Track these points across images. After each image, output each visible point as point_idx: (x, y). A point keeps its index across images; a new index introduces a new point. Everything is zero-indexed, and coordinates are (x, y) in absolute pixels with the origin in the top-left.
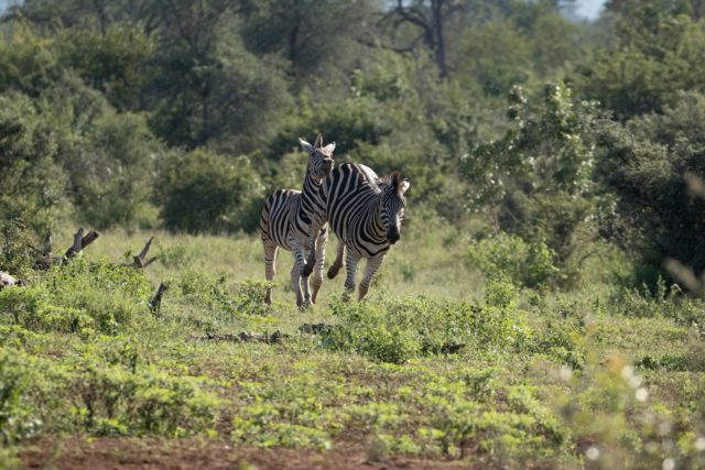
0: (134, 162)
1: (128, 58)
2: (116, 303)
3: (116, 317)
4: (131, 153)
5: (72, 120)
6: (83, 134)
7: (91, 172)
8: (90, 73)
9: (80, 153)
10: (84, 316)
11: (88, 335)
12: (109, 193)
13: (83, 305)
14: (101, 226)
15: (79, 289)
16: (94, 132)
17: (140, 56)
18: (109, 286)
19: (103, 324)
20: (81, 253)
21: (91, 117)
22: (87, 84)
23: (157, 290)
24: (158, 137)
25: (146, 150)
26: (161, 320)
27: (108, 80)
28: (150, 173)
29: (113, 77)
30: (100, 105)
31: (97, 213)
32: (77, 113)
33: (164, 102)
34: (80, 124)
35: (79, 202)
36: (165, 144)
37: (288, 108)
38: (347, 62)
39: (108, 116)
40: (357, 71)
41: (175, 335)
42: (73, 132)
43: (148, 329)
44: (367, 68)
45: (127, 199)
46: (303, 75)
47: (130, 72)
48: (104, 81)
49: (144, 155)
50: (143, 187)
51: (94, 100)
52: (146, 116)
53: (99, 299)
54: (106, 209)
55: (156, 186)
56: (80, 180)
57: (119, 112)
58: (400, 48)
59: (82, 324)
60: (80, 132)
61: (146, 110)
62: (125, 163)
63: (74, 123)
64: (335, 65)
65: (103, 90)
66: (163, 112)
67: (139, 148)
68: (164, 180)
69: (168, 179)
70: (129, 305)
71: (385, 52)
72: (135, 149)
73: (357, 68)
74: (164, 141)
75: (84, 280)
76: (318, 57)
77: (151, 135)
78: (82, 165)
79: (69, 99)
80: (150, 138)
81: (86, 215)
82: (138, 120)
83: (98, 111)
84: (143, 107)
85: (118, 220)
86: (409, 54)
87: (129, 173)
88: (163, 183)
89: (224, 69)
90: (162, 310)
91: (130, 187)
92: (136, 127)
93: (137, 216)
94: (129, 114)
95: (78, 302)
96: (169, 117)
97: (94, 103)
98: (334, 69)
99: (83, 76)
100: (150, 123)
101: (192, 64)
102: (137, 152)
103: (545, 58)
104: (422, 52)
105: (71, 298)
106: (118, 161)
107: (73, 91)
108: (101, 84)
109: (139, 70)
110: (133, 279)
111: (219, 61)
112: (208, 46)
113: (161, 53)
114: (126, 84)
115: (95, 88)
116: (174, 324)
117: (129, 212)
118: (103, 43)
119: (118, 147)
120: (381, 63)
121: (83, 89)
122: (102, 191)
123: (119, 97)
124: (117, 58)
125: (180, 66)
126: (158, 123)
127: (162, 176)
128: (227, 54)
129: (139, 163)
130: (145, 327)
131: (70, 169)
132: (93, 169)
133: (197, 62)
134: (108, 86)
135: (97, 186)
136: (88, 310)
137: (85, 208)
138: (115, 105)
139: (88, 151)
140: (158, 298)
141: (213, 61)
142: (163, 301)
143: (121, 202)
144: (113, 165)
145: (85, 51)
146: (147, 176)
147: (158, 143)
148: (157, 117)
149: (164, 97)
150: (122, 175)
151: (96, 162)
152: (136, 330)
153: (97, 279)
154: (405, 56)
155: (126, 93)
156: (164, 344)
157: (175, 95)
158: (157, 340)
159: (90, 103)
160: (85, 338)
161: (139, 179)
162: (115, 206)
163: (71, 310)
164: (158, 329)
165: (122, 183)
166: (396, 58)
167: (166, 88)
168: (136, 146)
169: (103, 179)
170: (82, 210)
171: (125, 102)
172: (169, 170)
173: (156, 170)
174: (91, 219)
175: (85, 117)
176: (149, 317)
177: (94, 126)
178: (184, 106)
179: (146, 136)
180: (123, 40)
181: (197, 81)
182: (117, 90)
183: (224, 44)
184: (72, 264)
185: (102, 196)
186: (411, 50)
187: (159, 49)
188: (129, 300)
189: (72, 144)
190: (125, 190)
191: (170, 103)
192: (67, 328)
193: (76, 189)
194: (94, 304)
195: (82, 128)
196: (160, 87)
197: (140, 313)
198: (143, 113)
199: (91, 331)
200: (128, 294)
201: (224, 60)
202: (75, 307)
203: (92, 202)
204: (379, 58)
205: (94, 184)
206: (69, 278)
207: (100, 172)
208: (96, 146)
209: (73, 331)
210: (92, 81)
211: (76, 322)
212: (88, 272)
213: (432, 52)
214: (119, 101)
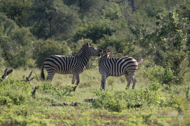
0: (26, 45)
1: (22, 8)
2: (20, 94)
3: (20, 99)
4: (25, 41)
5: (4, 30)
6: (8, 35)
7: (11, 48)
8: (9, 14)
9: (7, 42)
10: (8, 99)
11: (10, 105)
12: (17, 55)
13: (8, 95)
14: (15, 67)
15: (6, 90)
16: (12, 34)
17: (27, 7)
18: (17, 88)
19: (15, 102)
20: (7, 77)
21: (10, 29)
22: (9, 18)
23: (34, 89)
24: (34, 35)
25: (30, 40)
26: (36, 99)
27: (16, 16)
28: (31, 48)
29: (17, 15)
30: (13, 25)
31: (13, 63)
32: (5, 28)
33: (36, 23)
34: (7, 32)
35: (7, 59)
36: (37, 38)
37: (79, 24)
38: (99, 7)
39: (16, 29)
40: (103, 10)
41: (40, 105)
42: (4, 35)
43: (31, 103)
44: (107, 9)
45: (24, 57)
46: (84, 12)
47: (23, 13)
48: (14, 16)
49: (29, 42)
50: (29, 53)
51: (11, 23)
52: (30, 28)
53: (13, 92)
54: (17, 61)
55: (34, 52)
56: (7, 51)
57: (20, 27)
58: (118, 1)
59: (7, 102)
60: (7, 34)
61: (29, 26)
62: (23, 45)
63: (4, 31)
64: (95, 8)
65: (14, 19)
66: (36, 27)
67: (28, 39)
68: (37, 50)
69: (38, 50)
70: (24, 95)
71: (113, 3)
72: (26, 40)
73: (103, 9)
74: (36, 37)
75: (8, 86)
76: (89, 5)
77: (32, 35)
78: (8, 46)
79: (2, 23)
80: (31, 36)
81: (10, 64)
82: (27, 30)
83: (13, 27)
84: (29, 25)
85: (21, 65)
86: (121, 3)
87: (24, 48)
88: (36, 51)
89: (57, 11)
90: (36, 96)
91: (25, 53)
92: (26, 32)
93: (28, 63)
94: (23, 28)
95: (6, 94)
96: (38, 28)
97: (11, 24)
98: (95, 10)
99: (7, 15)
100: (31, 30)
101: (45, 10)
102: (27, 41)
103: (169, 3)
104: (126, 2)
105: (4, 93)
106: (20, 44)
107: (4, 20)
108: (14, 17)
109: (27, 12)
110: (26, 85)
111: (55, 8)
112: (51, 3)
113: (34, 6)
114: (22, 17)
115: (11, 19)
116: (40, 101)
117: (24, 62)
118: (14, 3)
119: (20, 39)
120: (111, 7)
121: (7, 19)
122: (15, 55)
123: (20, 22)
124: (19, 8)
125: (41, 10)
126: (34, 30)
127: (36, 49)
128: (58, 6)
129: (28, 45)
130: (30, 102)
131: (4, 48)
132: (12, 47)
133: (47, 9)
134: (16, 18)
135: (13, 53)
136: (10, 97)
137: (9, 61)
138: (19, 25)
139: (9, 41)
140: (34, 92)
141: (52, 8)
142: (36, 93)
143: (22, 58)
144: (19, 46)
145: (7, 6)
146: (31, 49)
147: (34, 37)
148: (33, 28)
149: (36, 21)
150: (22, 49)
151: (12, 45)
152: (27, 103)
153: (13, 86)
154: (120, 4)
155: (23, 20)
156: (37, 107)
157: (40, 21)
158: (34, 106)
159: (10, 24)
160: (9, 107)
161: (28, 50)
162: (20, 60)
163: (4, 97)
164: (35, 102)
165: (22, 52)
166: (117, 5)
167: (36, 18)
168: (26, 39)
169: (15, 51)
170: (8, 61)
171: (22, 23)
172: (38, 47)
173: (34, 47)
174: (11, 65)
175: (8, 29)
176: (32, 99)
177: (12, 32)
178: (43, 24)
179: (30, 35)
180: (21, 2)
181: (47, 15)
182: (19, 19)
183: (56, 2)
184: (4, 81)
185: (15, 56)
186: (122, 2)
187: (33, 5)
188: (24, 93)
189: (4, 39)
190: (23, 54)
191: (38, 23)
192: (2, 103)
193: (6, 54)
194: (12, 94)
195: (7, 33)
196: (34, 18)
197: (28, 97)
198: (29, 27)
199: (11, 104)
200: (24, 91)
201: (57, 8)
202: (5, 96)
203: (12, 59)
204: (111, 5)
205: (12, 53)
206: (3, 86)
207: (14, 48)
208: (12, 39)
209: (4, 104)
210: (10, 16)
211: (6, 101)
212: (10, 84)
213: (129, 2)
214: (20, 23)
